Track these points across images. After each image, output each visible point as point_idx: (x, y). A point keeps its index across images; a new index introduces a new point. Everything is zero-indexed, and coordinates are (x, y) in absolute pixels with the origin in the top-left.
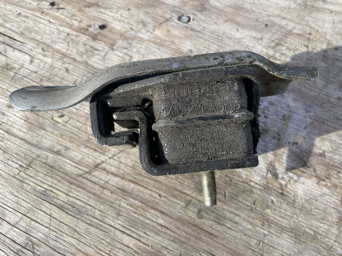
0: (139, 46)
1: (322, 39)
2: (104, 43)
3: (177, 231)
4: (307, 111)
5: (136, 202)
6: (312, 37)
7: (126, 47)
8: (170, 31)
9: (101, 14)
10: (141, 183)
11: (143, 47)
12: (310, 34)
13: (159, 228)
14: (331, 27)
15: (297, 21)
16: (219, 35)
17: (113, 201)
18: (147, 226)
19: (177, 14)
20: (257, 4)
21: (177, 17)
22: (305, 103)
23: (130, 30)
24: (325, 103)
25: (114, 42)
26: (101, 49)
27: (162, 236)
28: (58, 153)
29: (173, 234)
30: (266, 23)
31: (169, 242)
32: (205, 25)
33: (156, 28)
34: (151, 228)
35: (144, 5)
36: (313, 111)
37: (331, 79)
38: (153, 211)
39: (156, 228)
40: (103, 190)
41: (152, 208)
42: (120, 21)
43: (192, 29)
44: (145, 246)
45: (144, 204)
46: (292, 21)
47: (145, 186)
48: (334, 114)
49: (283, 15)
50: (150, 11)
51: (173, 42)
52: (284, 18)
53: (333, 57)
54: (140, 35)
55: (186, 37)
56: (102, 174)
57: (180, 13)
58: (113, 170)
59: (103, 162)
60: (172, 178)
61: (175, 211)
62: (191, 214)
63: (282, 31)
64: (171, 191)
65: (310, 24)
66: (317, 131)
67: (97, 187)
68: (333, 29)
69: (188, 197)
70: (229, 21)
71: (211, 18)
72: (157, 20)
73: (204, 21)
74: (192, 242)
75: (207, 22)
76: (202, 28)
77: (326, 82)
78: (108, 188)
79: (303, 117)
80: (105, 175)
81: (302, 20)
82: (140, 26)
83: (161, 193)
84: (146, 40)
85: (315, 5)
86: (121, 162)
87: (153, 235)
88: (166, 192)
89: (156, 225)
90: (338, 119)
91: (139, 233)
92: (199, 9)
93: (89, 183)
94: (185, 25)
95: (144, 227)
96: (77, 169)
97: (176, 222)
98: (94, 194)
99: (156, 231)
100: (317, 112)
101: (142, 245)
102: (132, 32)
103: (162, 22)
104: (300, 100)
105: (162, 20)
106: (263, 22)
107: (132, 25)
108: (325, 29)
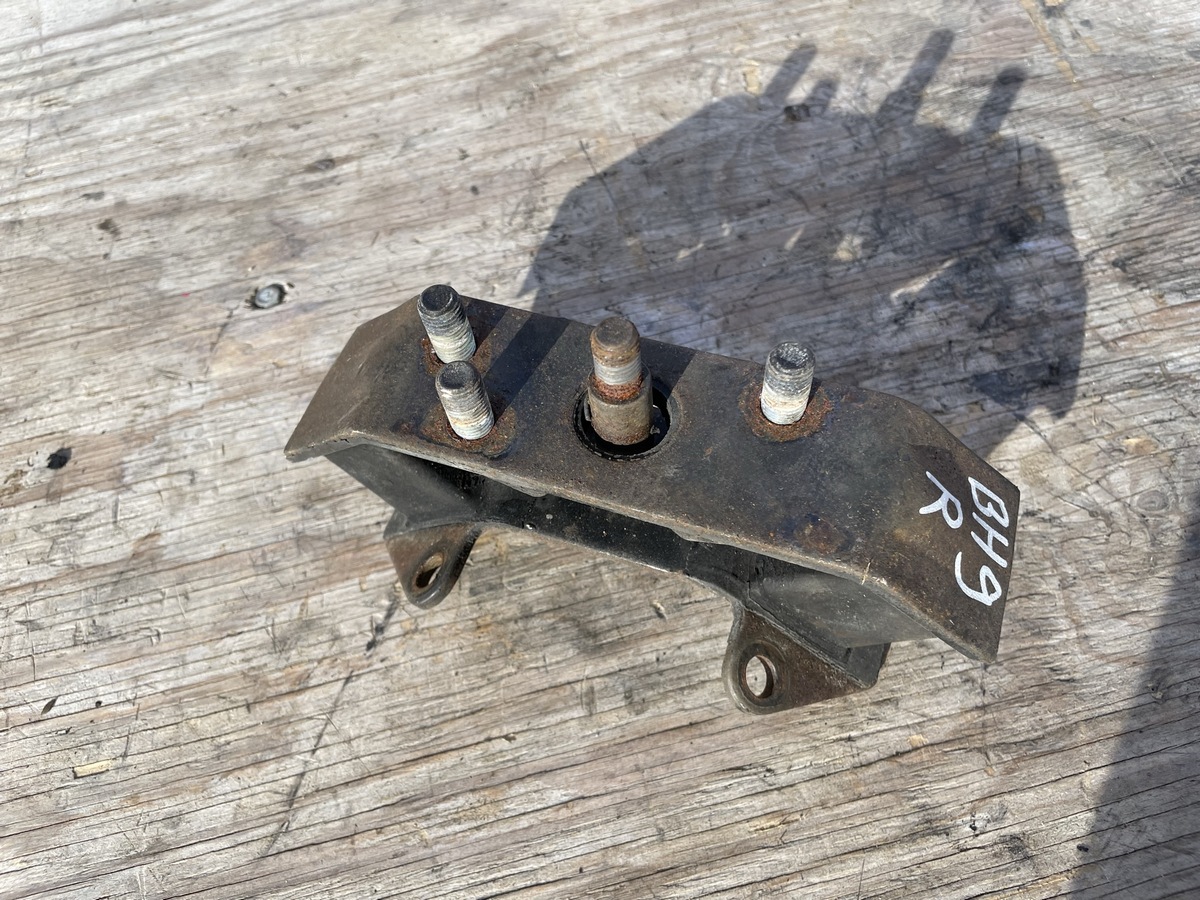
0: (192, 433)
1: (618, 141)
2: (90, 490)
3: (614, 785)
4: (698, 308)
5: (461, 801)
6: (591, 151)
7: (157, 458)
8: (249, 346)
9: (28, 426)
10: (439, 745)
11: (205, 426)
12: (583, 148)
13: (564, 813)
14: (618, 105)
15: (534, 139)
16: (380, 278)
17: (401, 848)
18: (531, 834)
19: (239, 298)
20: (420, 156)
21: (243, 304)
22: (679, 295)
23: (138, 411)
24: (719, 266)
25: (117, 469)
26: (92, 507)
27: (585, 828)
28: (157, 849)
29: (606, 800)
30: (470, 184)
31: (612, 826)
32: (331, 278)
33: (208, 363)
34: (544, 831)
35: (135, 330)
36: (708, 298)
37: (695, 210)
38: (519, 789)
39: (557, 822)
40: (353, 843)
41: (509, 782)
42: (98, 406)
43: (304, 308)
44: (561, 886)
45: (484, 788)
46: (523, 146)
47: (453, 746)
48: (755, 275)
49: (495, 145)
50: (164, 335)
51: (278, 366)
52: (504, 150)
53: (666, 161)
54: (175, 406)
55: (302, 334)
56: (322, 805)
57: (248, 290)
58: (343, 772)
59: (302, 775)
60: (509, 675)
61: (573, 744)
62: (612, 719)
63: (518, 179)
64: (527, 704)
65: (567, 126)
66: (747, 334)
67: (330, 849)
68: (624, 104)
69: (578, 687)
70: (382, 234)
71: (334, 254)
72: (197, 344)
73: (321, 272)
74: (665, 782)
75: (327, 269)
76: (329, 289)
77: (690, 221)
78: (361, 828)
79: (698, 326)
80: (333, 803)
81: (545, 128)
82: (163, 385)
83: (506, 730)
84: (202, 408)
85: (550, 81)
86: (349, 741)
87: (561, 843)
88: (516, 717)
89: (549, 815)
90: (771, 278)
91: (524, 868)
92: (287, 254)
93: (301, 857)
94: (279, 308)
95: (526, 843)
96: (241, 849)
97: (593, 768)
98: (334, 874)
99: (562, 827)
100: (718, 295)
101: (551, 889)
102: (147, 412)
103: (214, 340)
104: (664, 295)
105: (210, 336)
106: (461, 188)
107: (138, 396)
108: (608, 117)
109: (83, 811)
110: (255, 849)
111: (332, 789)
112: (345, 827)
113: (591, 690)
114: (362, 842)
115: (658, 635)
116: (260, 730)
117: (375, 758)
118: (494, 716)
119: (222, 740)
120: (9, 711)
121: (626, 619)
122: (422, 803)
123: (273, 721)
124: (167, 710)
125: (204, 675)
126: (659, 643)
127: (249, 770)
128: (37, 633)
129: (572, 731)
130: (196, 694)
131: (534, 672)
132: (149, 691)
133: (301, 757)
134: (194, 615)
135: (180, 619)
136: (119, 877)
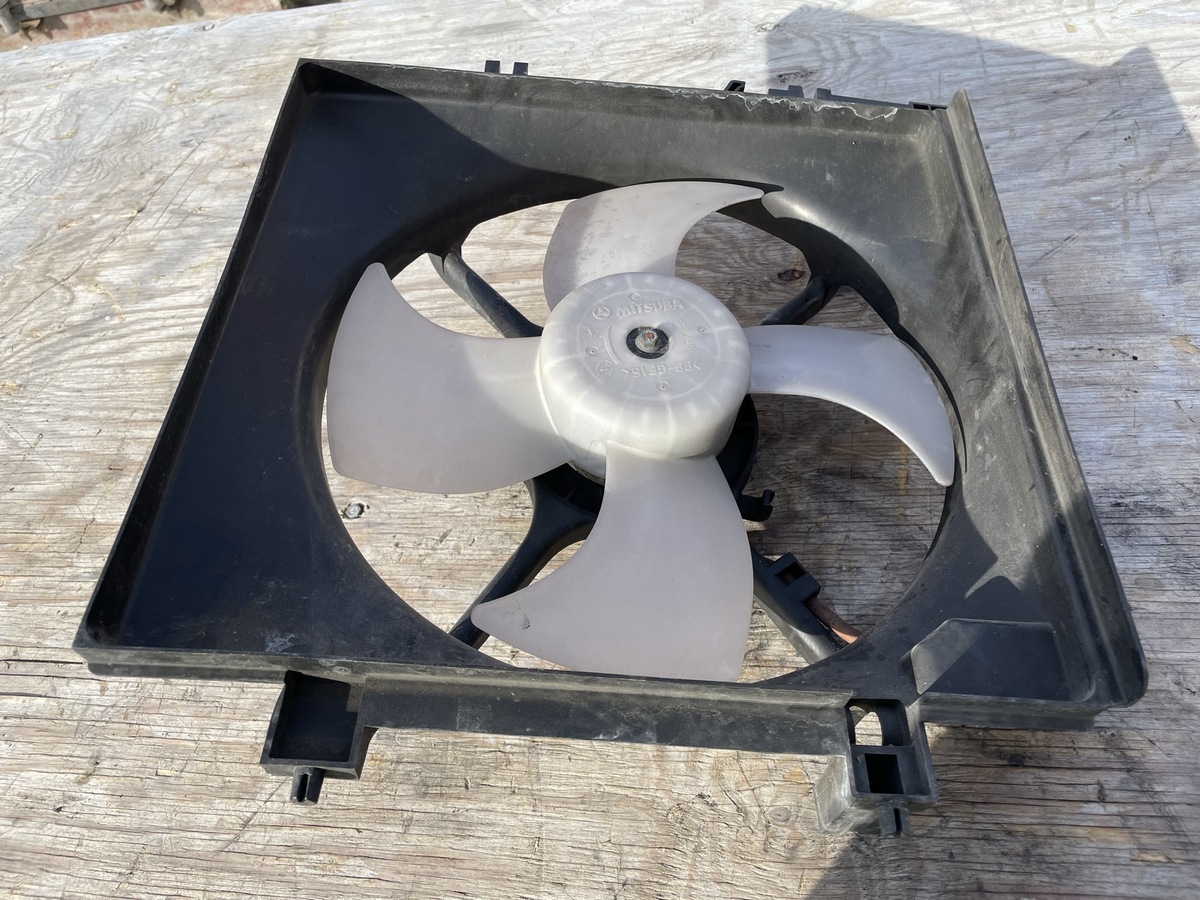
109: (153, 795)
110: (220, 844)
111: (264, 826)
112: (263, 850)
113: (411, 819)
114: (268, 861)
115: (460, 798)
116: (246, 780)
117: (292, 817)
118: (356, 815)
119: (227, 779)
120: (141, 727)
121: (448, 782)
122: (303, 851)
123: (253, 778)
124: (209, 752)
125: (233, 739)
126: (459, 804)
127: (232, 801)
128: (168, 687)
129: (390, 839)
130: (225, 748)
131: (388, 797)
132: (205, 738)
133: (259, 803)
134: (242, 701)
135: (234, 701)
136: (155, 835)
